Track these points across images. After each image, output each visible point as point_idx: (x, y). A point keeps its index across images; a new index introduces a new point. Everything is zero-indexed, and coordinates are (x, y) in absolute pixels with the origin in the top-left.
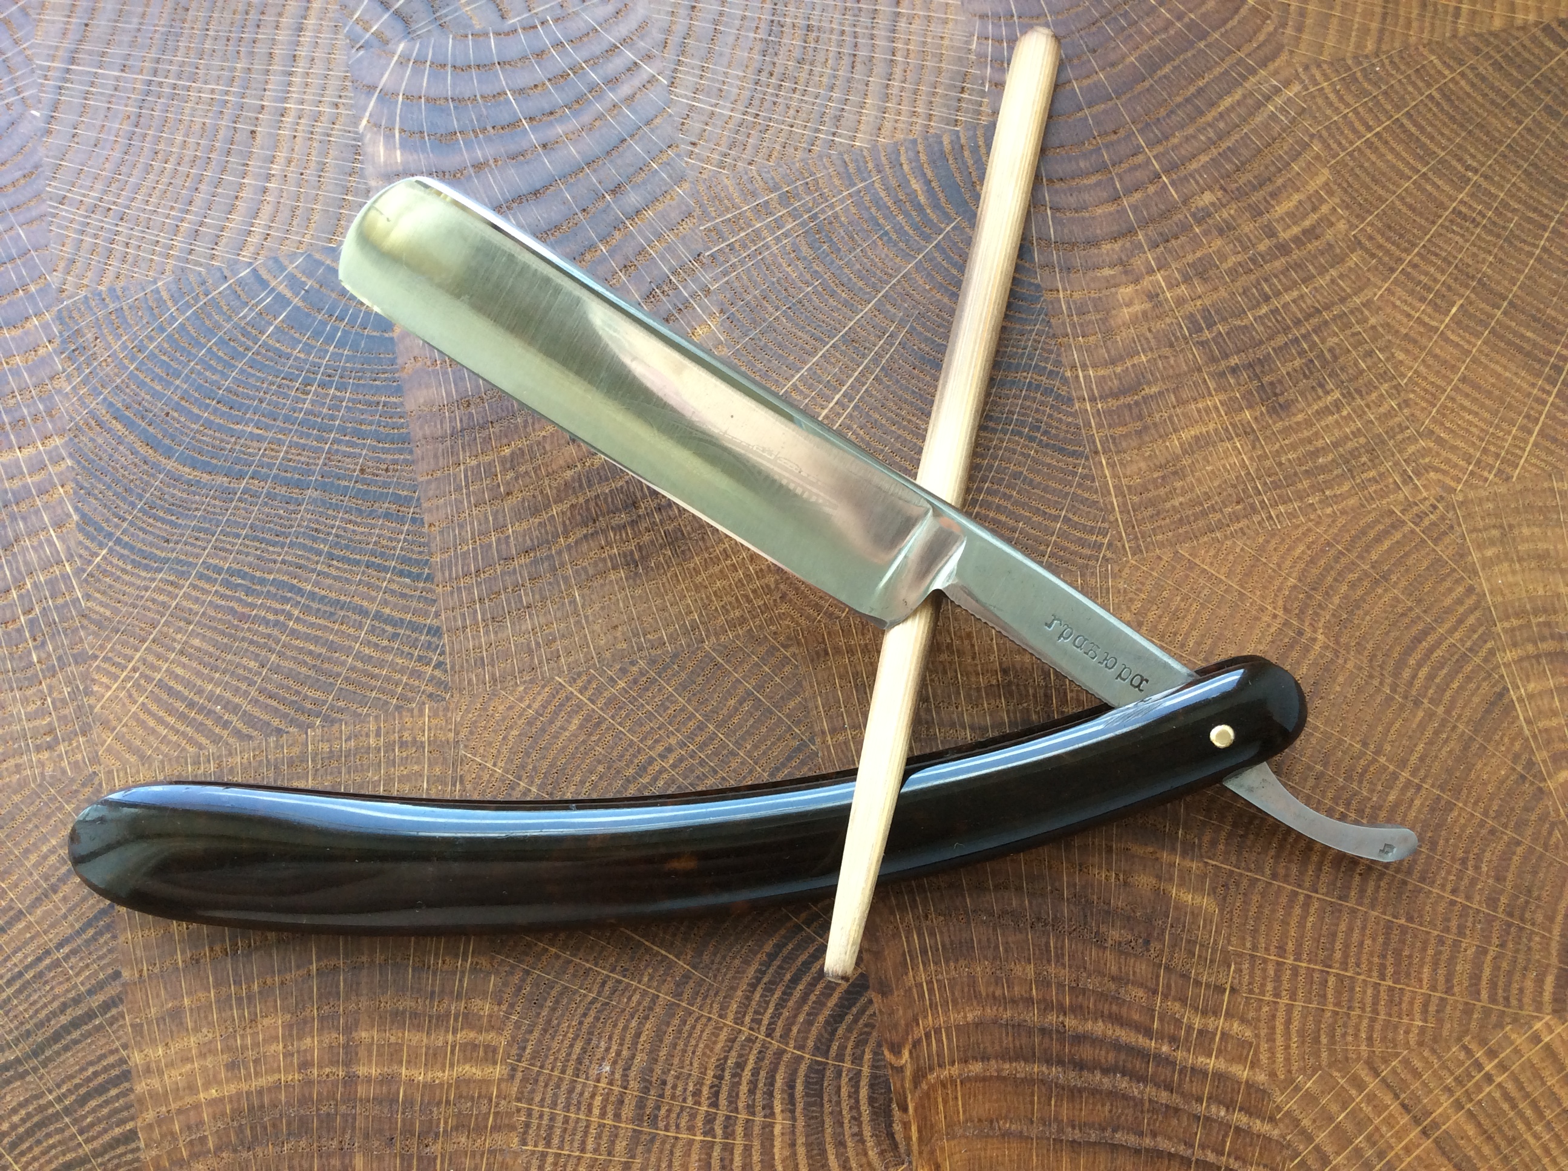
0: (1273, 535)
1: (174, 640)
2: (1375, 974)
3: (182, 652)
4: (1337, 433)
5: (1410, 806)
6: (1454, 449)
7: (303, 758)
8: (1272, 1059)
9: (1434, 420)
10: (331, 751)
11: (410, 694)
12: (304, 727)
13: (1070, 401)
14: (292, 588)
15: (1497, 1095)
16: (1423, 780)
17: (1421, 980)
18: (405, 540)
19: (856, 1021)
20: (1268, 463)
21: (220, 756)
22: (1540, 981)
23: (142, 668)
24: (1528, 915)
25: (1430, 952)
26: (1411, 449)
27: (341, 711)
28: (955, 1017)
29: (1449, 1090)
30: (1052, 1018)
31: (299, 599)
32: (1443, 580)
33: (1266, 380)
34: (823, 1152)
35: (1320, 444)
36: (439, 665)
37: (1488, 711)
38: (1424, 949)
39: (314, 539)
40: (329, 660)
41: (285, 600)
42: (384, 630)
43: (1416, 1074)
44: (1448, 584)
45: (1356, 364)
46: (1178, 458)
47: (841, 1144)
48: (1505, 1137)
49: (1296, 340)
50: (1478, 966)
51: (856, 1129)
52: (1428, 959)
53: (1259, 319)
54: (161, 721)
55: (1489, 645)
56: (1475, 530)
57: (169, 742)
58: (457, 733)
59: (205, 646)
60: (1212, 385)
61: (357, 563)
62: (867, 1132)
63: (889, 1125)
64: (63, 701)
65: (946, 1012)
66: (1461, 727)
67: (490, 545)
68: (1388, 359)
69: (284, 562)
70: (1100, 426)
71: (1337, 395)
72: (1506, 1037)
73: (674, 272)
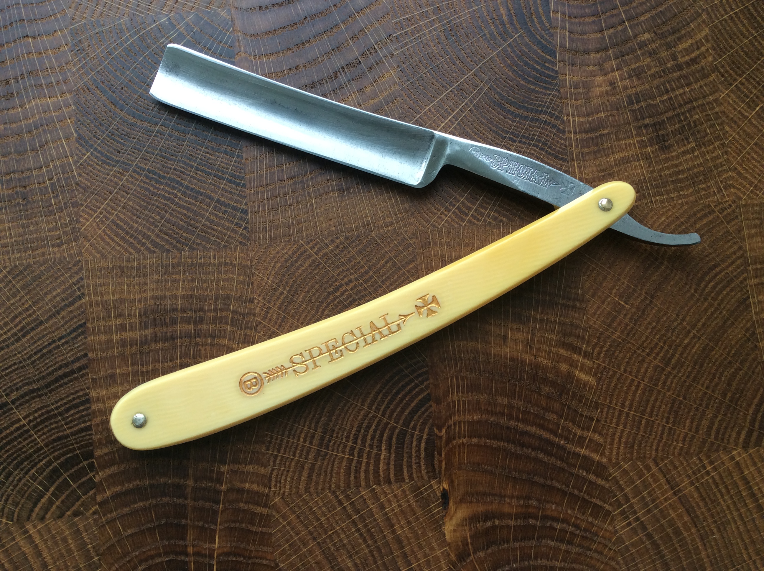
0: (651, 211)
1: (120, 201)
2: (664, 421)
3: (124, 208)
4: (690, 163)
5: (693, 347)
6: (745, 178)
7: (179, 265)
8: (611, 453)
9: (738, 163)
10: (192, 263)
11: (231, 241)
12: (180, 250)
13: (564, 132)
14: (178, 182)
15: (710, 481)
16: (702, 335)
17: (684, 426)
18: (233, 165)
19: (423, 413)
20: (655, 175)
21: (139, 259)
22: (739, 433)
23: (104, 213)
24: (739, 403)
25: (691, 414)
26: (725, 176)
27: (198, 244)
28: (469, 417)
29: (689, 476)
30: (512, 423)
31: (181, 188)
32: (728, 241)
33: (660, 133)
34: (402, 470)
35: (681, 168)
36: (245, 228)
37: (738, 306)
38: (689, 413)
39: (190, 160)
40: (194, 220)
41: (174, 188)
42: (221, 209)
43: (676, 468)
44: (730, 244)
45: (705, 130)
46: (612, 167)
47: (410, 466)
48: (711, 500)
49: (678, 115)
50: (712, 423)
51: (417, 461)
52: (690, 417)
53: (662, 102)
54: (112, 239)
55: (745, 275)
56: (747, 219)
57: (116, 250)
58: (252, 262)
59: (135, 206)
60: (634, 132)
61: (210, 174)
62: (422, 463)
63: (433, 461)
64: (66, 224)
65: (464, 415)
66: (724, 312)
67: (274, 173)
68: (721, 130)
69: (175, 169)
70: (577, 146)
71: (693, 145)
72: (719, 456)
73: (377, 43)
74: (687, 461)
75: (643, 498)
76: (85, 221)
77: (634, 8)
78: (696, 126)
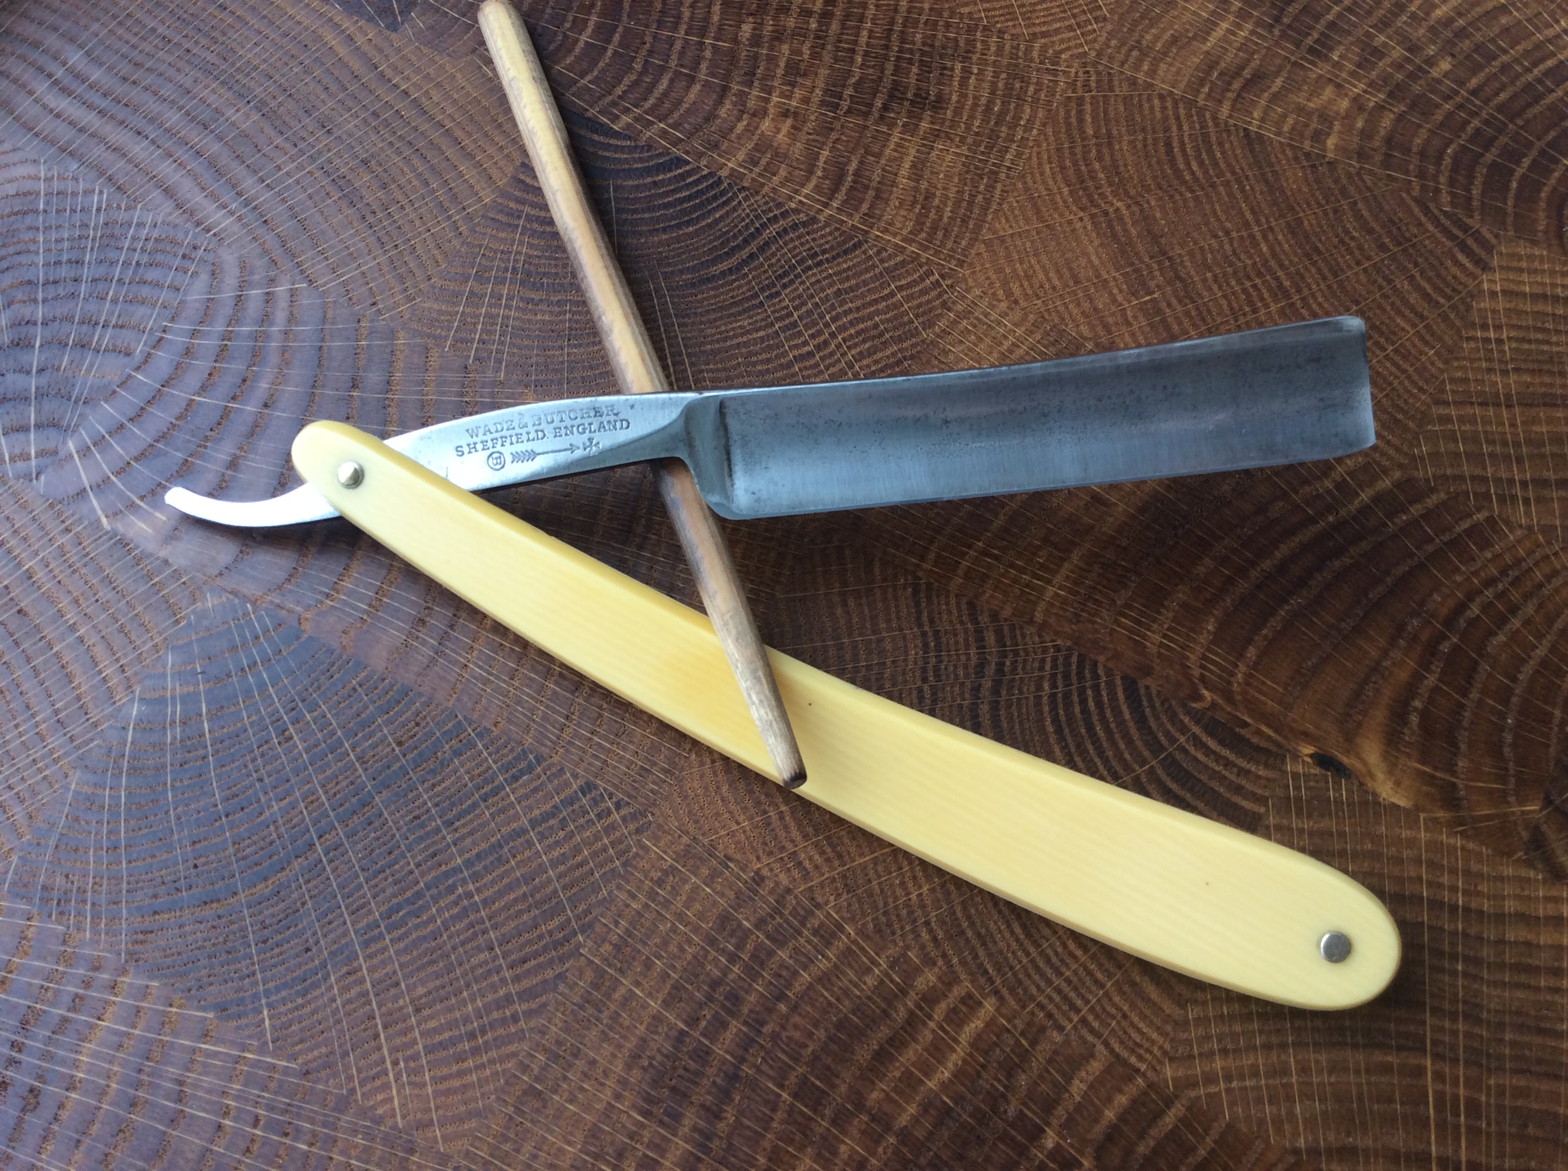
74: (1464, 358)
75: (1492, 455)
76: (387, 1107)
77: (691, 19)
78: (932, 46)
